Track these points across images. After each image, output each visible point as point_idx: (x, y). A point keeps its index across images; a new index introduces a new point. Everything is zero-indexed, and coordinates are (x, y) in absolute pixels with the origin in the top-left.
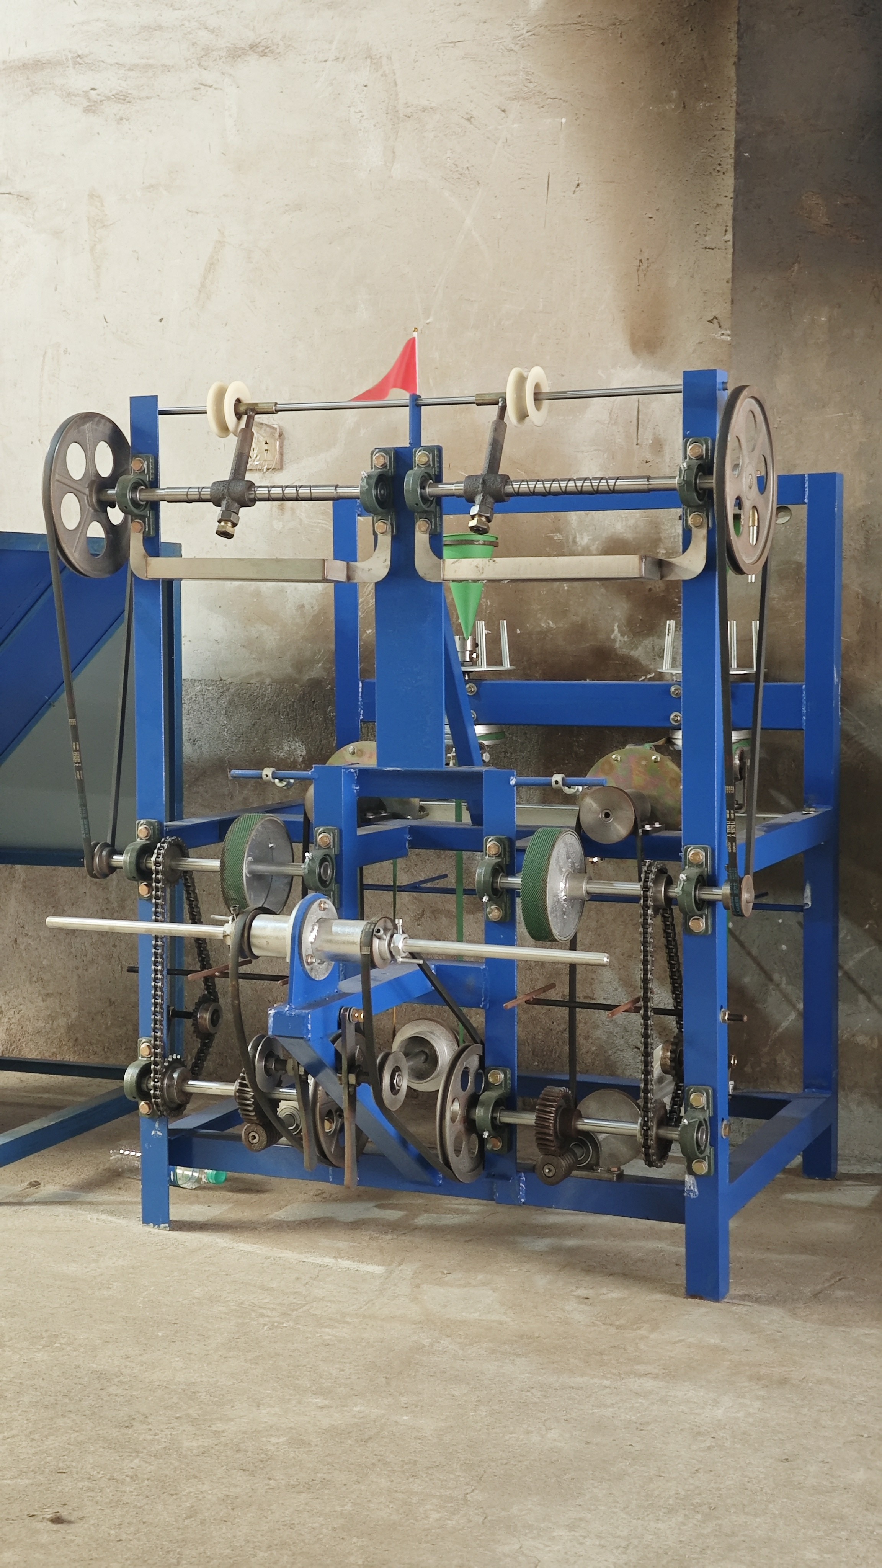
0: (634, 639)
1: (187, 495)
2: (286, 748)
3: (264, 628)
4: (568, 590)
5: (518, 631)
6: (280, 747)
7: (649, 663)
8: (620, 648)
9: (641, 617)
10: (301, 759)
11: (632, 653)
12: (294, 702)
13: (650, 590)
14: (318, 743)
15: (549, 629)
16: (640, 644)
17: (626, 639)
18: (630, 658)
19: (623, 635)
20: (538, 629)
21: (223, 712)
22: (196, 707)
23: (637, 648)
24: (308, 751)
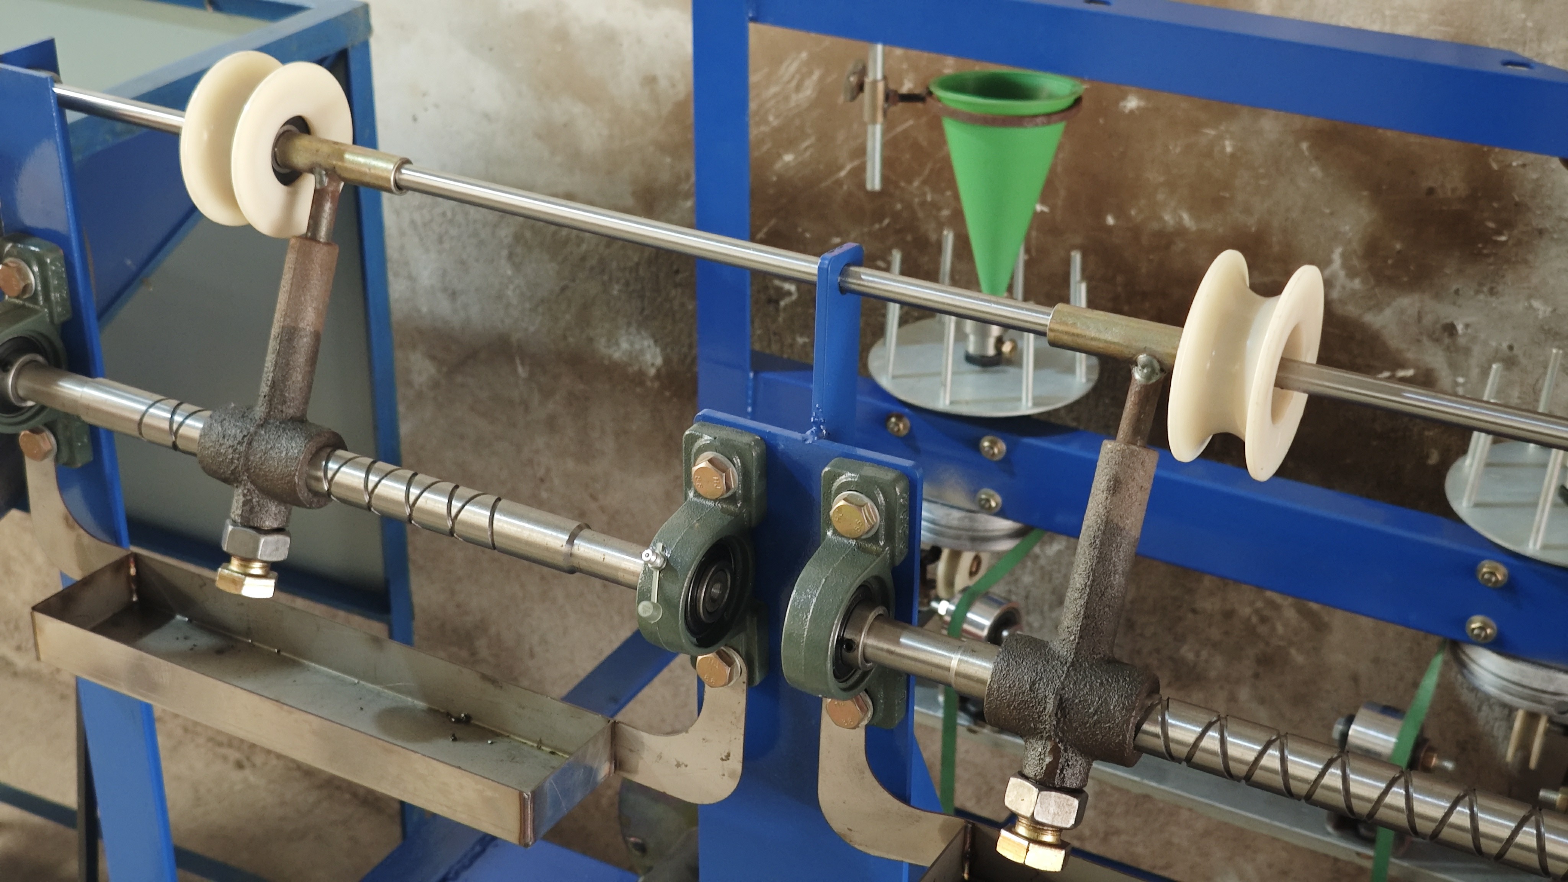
0: (1377, 290)
1: (140, 423)
2: (625, 345)
3: (578, 109)
4: (1233, 155)
5: (1110, 220)
6: (613, 341)
7: (1403, 346)
8: (1340, 301)
9: (1398, 246)
10: (652, 372)
11: (1369, 318)
12: (638, 264)
13: (1431, 191)
14: (685, 350)
15: (1181, 231)
16: (1389, 305)
17: (1357, 284)
18: (1363, 328)
19: (1352, 274)
20: (1155, 226)
21: (505, 253)
22: (454, 232)
23: (1381, 310)
24: (667, 361)
